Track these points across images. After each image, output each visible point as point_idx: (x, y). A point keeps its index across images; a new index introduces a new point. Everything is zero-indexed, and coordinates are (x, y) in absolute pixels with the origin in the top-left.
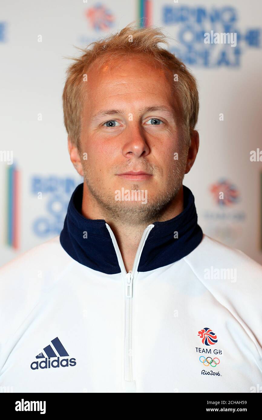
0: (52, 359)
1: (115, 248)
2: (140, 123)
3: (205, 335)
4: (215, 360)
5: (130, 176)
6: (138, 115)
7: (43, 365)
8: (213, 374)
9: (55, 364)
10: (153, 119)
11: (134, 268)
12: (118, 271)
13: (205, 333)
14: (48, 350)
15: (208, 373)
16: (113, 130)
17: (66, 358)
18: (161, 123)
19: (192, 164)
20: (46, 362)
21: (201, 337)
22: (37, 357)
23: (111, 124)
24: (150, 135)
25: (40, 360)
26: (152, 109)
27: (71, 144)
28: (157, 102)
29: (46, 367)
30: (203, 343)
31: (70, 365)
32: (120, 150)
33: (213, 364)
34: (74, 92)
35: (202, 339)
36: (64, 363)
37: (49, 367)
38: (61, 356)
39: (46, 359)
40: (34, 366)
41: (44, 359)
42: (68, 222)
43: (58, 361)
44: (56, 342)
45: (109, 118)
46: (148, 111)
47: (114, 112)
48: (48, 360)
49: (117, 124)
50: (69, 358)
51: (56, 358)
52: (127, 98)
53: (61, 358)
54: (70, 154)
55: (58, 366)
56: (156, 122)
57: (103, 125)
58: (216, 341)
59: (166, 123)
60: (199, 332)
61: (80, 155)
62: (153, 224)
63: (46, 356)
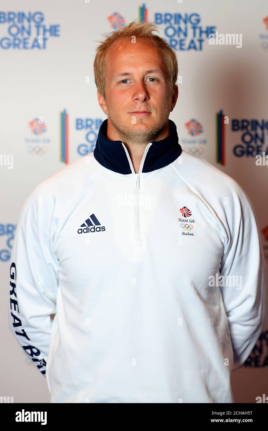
0: (91, 227)
1: (128, 158)
2: (143, 80)
3: (184, 211)
4: (190, 226)
5: (137, 114)
6: (142, 76)
7: (85, 231)
8: (190, 234)
9: (93, 230)
10: (150, 78)
11: (140, 171)
12: (131, 172)
13: (184, 210)
14: (88, 221)
15: (186, 234)
16: (126, 85)
17: (99, 226)
18: (155, 80)
19: (174, 106)
20: (87, 229)
21: (181, 212)
22: (82, 226)
23: (124, 81)
24: (149, 88)
25: (83, 228)
26: (150, 72)
27: (99, 95)
28: (153, 67)
29: (87, 232)
30: (183, 216)
31: (102, 230)
32: (131, 97)
33: (189, 228)
34: (101, 62)
35: (182, 213)
36: (98, 229)
37: (89, 232)
38: (96, 225)
39: (87, 227)
40: (80, 231)
41: (86, 227)
42: (98, 143)
43: (94, 228)
44: (93, 216)
45: (124, 78)
46: (147, 73)
47: (126, 74)
48: (88, 228)
49: (128, 81)
50: (101, 226)
51: (93, 227)
52: (134, 65)
53: (96, 227)
54: (99, 101)
55: (94, 231)
56: (152, 80)
57: (120, 83)
58: (191, 215)
59: (158, 81)
60: (181, 210)
61: (105, 101)
62: (152, 143)
63: (87, 225)
